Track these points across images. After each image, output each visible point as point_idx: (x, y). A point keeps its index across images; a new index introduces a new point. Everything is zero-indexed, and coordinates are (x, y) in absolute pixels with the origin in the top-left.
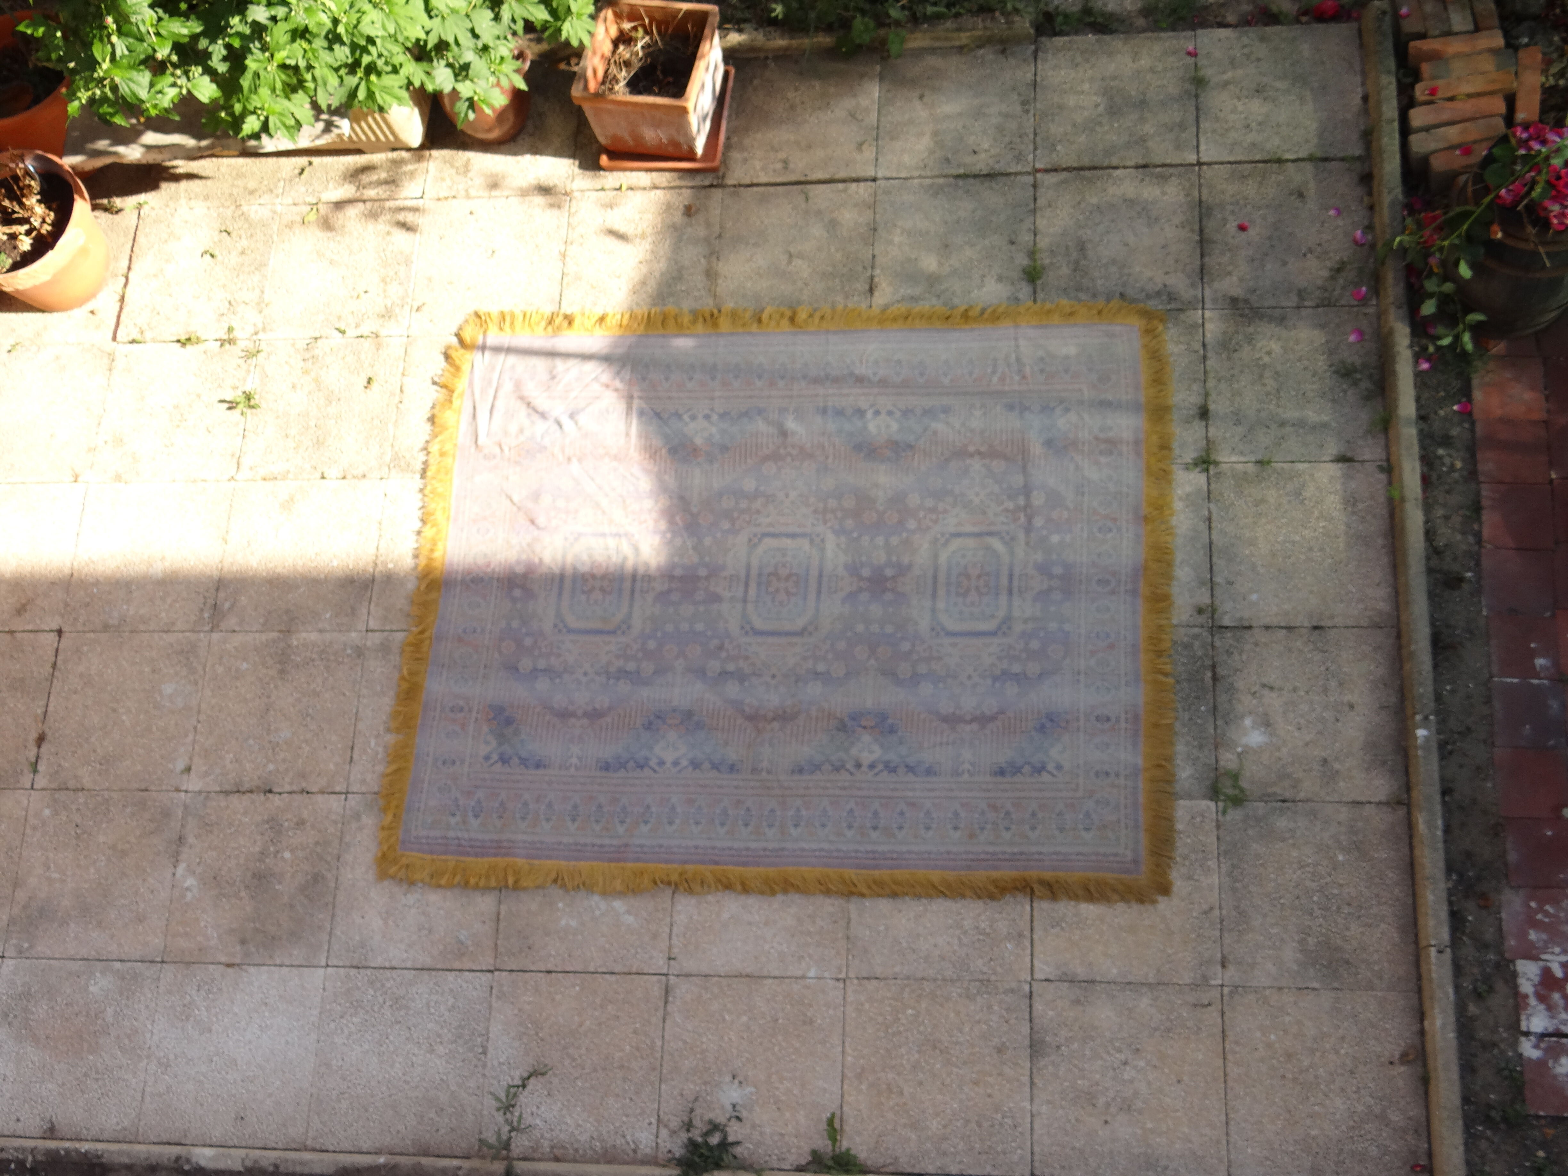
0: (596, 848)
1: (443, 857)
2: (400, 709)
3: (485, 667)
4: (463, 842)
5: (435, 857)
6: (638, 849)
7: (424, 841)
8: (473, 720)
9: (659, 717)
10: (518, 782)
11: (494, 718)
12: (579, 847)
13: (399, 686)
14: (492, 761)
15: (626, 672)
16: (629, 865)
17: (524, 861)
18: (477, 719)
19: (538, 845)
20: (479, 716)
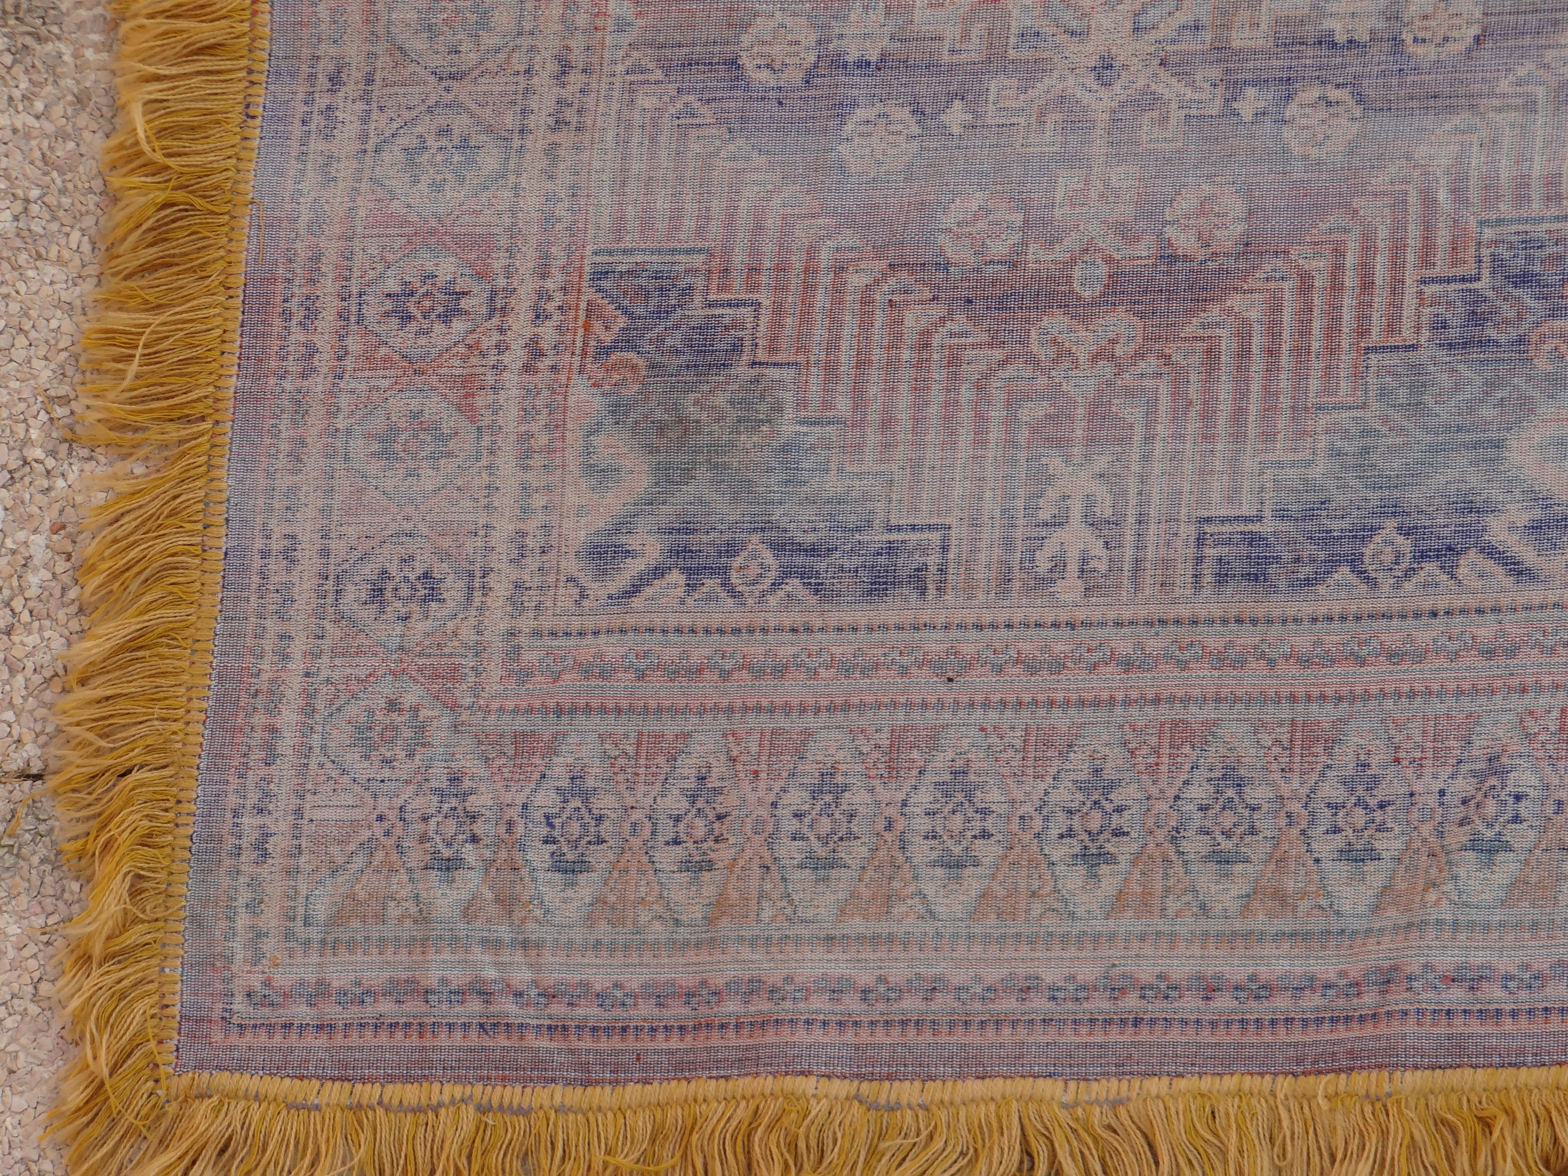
0: (1223, 1002)
1: (411, 1093)
2: (120, 319)
3: (565, 67)
4: (509, 1008)
5: (368, 1093)
6: (1456, 996)
7: (301, 1012)
8: (516, 356)
9: (1524, 279)
10: (781, 671)
11: (627, 342)
12: (1131, 1002)
13: (113, 198)
14: (634, 567)
15: (1327, 42)
16: (1412, 1080)
17: (840, 1088)
18: (535, 350)
19: (911, 1004)
20: (548, 333)
